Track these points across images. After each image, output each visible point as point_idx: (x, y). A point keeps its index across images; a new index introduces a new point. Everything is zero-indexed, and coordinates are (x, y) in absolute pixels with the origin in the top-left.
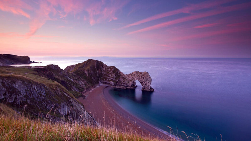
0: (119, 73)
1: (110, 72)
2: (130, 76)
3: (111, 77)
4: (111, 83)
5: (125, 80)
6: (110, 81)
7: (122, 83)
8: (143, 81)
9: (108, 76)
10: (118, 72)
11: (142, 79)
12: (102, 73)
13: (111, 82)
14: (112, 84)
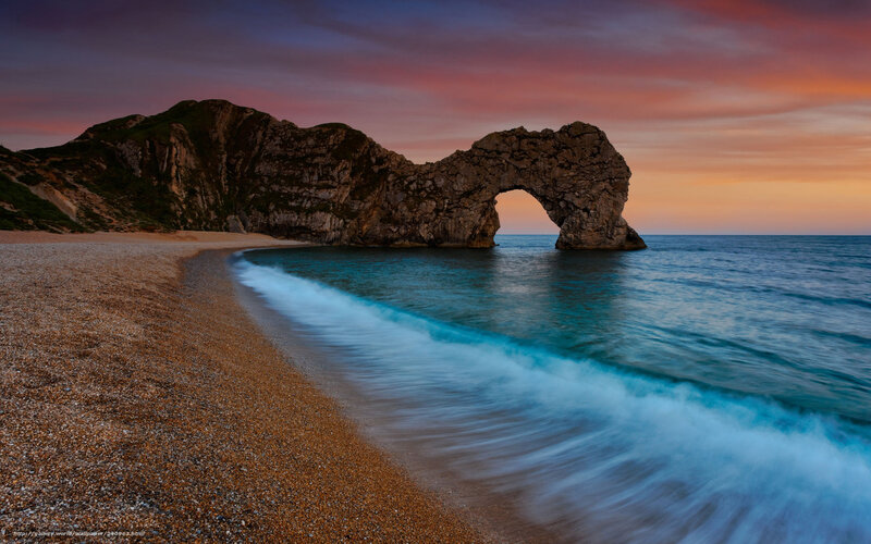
0: (380, 161)
1: (314, 156)
2: (463, 166)
3: (319, 188)
4: (315, 226)
5: (420, 200)
6: (311, 211)
7: (396, 223)
8: (562, 186)
9: (301, 185)
10: (368, 156)
11: (557, 172)
12: (262, 168)
13: (318, 215)
14: (327, 227)
